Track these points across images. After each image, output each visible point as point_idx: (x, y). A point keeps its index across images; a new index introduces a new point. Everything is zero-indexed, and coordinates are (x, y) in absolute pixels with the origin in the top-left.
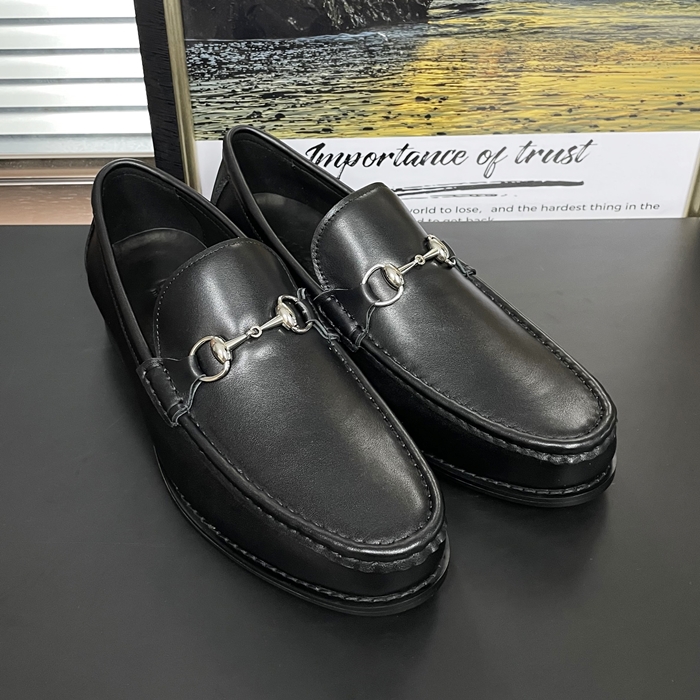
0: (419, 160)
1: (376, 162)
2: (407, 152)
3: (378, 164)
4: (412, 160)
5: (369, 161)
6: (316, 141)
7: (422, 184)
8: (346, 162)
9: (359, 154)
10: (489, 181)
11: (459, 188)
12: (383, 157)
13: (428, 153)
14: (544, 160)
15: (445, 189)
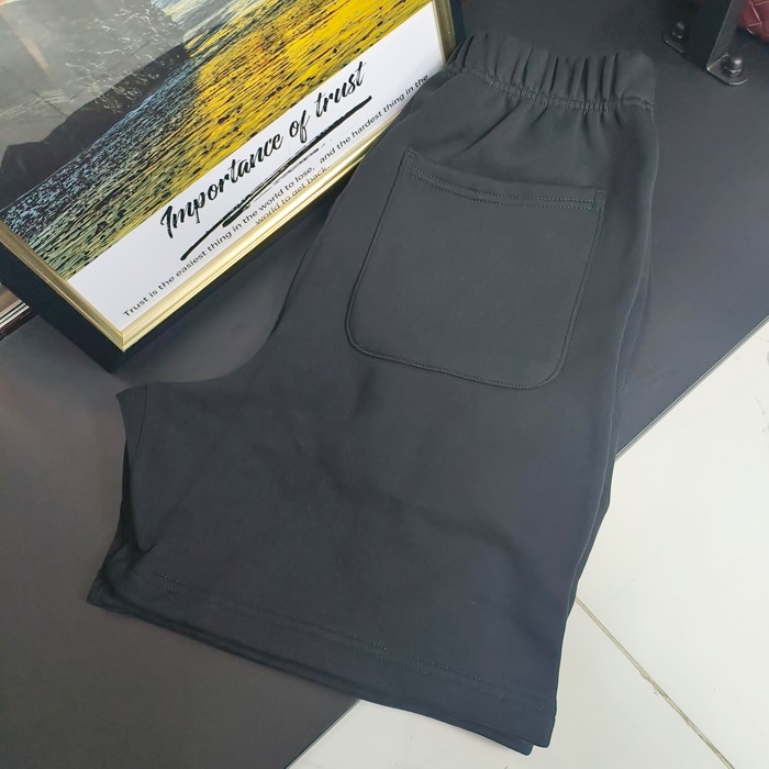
0: (249, 166)
1: (219, 190)
2: (237, 166)
3: (221, 191)
4: (244, 169)
5: (213, 194)
6: (163, 210)
7: (262, 180)
8: (197, 207)
9: (202, 194)
10: (307, 144)
11: (289, 164)
12: (221, 182)
13: (252, 156)
14: (336, 101)
15: (280, 172)
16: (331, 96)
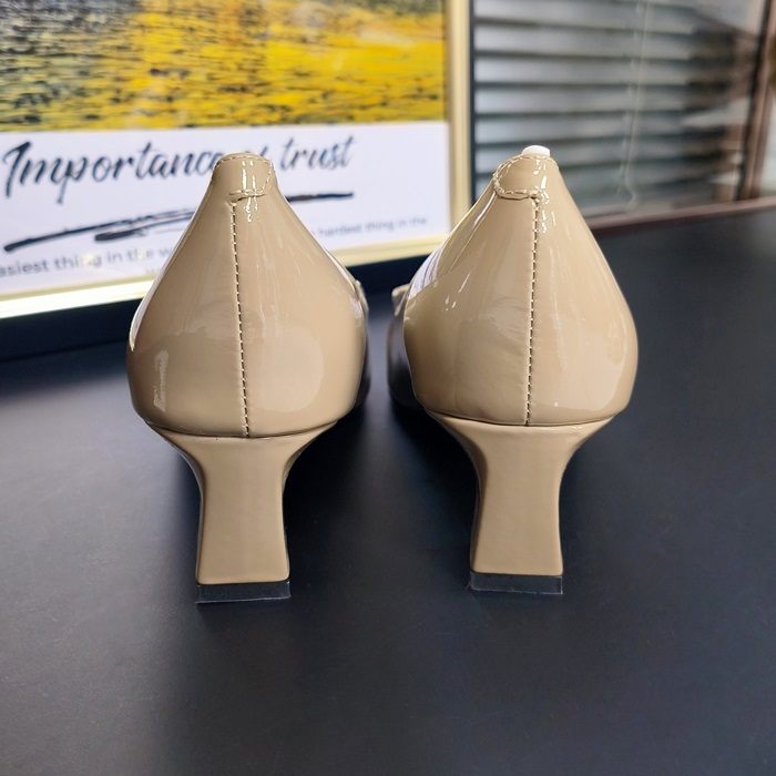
0: (168, 169)
1: (112, 172)
2: (151, 155)
3: (115, 175)
4: (160, 169)
5: (100, 172)
6: (16, 137)
8: (68, 173)
9: (85, 161)
12: (120, 164)
13: (177, 158)
14: (310, 163)
16: (305, 152)
